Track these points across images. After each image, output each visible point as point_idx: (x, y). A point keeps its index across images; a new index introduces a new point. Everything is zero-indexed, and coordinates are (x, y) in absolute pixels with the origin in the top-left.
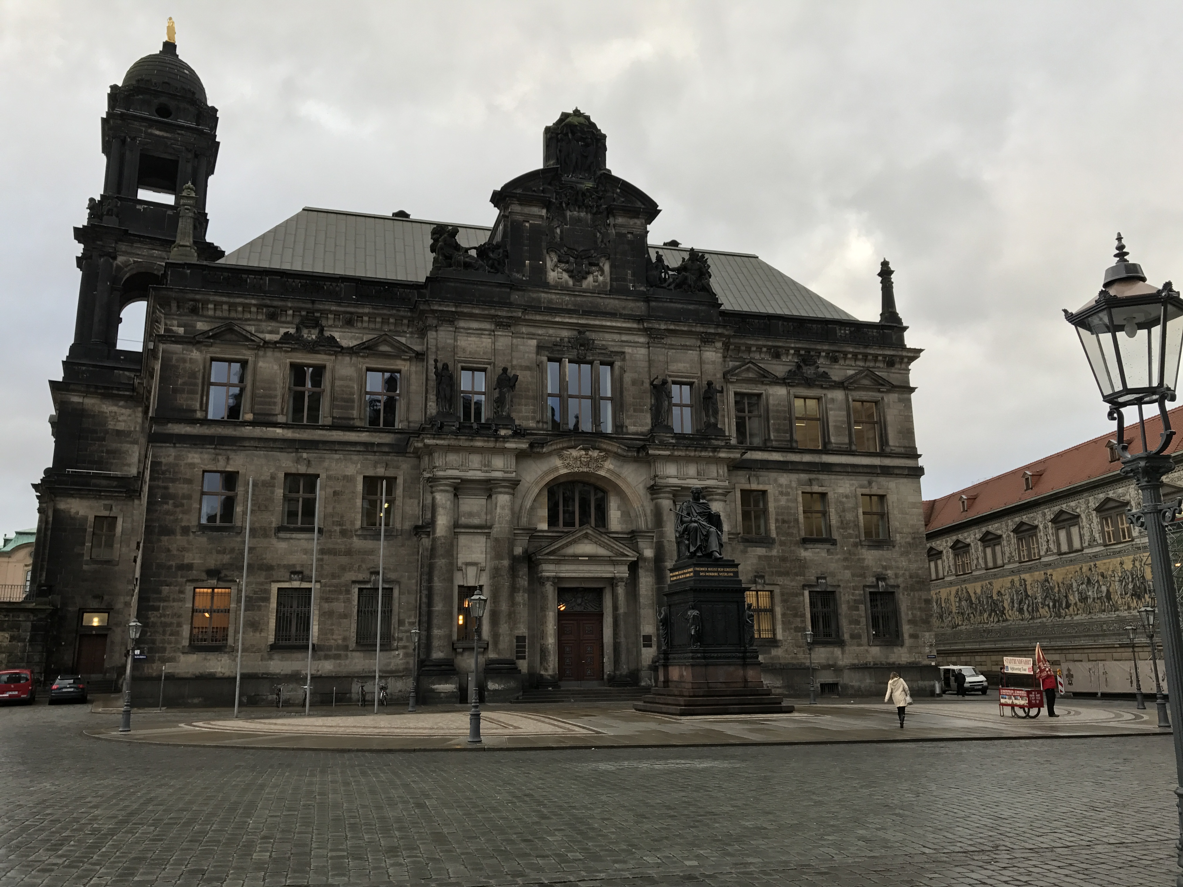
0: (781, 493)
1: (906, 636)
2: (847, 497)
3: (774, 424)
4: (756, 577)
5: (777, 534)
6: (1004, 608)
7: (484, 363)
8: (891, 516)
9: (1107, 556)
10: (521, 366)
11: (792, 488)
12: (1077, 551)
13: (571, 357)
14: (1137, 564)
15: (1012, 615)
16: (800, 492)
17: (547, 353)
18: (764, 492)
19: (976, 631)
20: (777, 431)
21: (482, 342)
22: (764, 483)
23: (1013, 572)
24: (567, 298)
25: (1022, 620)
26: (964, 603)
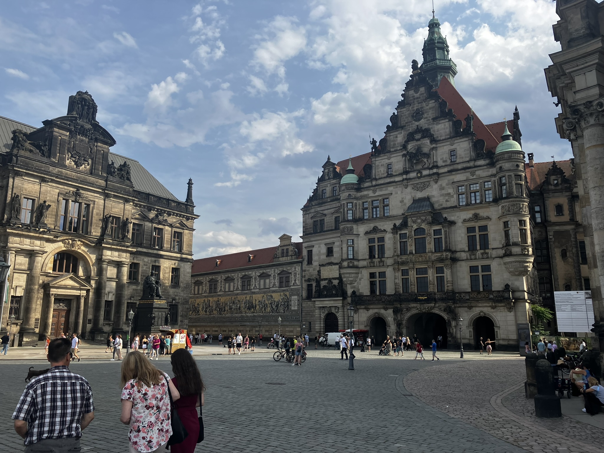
0: (145, 265)
1: (179, 321)
2: (167, 268)
3: (145, 237)
4: (131, 297)
5: (141, 280)
7: (35, 197)
8: (180, 276)
9: (242, 294)
10: (51, 200)
11: (148, 263)
12: (232, 291)
13: (73, 199)
14: (251, 298)
16: (151, 265)
17: (63, 196)
18: (138, 264)
20: (146, 240)
21: (35, 187)
22: (139, 260)
24: (74, 173)
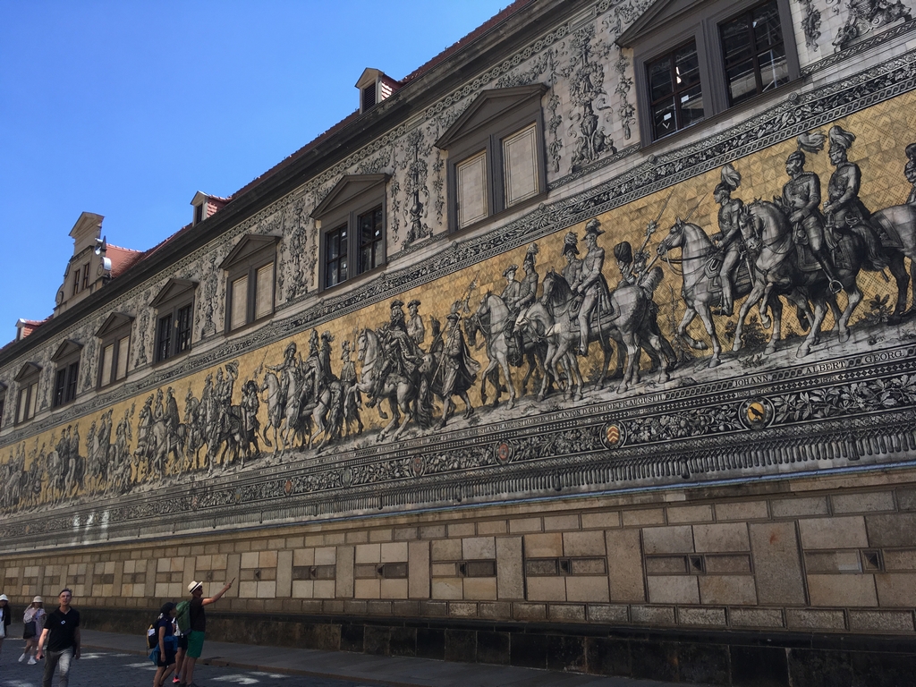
6: (256, 424)
15: (275, 440)
19: (174, 492)
23: (296, 324)
25: (302, 449)
26: (158, 429)
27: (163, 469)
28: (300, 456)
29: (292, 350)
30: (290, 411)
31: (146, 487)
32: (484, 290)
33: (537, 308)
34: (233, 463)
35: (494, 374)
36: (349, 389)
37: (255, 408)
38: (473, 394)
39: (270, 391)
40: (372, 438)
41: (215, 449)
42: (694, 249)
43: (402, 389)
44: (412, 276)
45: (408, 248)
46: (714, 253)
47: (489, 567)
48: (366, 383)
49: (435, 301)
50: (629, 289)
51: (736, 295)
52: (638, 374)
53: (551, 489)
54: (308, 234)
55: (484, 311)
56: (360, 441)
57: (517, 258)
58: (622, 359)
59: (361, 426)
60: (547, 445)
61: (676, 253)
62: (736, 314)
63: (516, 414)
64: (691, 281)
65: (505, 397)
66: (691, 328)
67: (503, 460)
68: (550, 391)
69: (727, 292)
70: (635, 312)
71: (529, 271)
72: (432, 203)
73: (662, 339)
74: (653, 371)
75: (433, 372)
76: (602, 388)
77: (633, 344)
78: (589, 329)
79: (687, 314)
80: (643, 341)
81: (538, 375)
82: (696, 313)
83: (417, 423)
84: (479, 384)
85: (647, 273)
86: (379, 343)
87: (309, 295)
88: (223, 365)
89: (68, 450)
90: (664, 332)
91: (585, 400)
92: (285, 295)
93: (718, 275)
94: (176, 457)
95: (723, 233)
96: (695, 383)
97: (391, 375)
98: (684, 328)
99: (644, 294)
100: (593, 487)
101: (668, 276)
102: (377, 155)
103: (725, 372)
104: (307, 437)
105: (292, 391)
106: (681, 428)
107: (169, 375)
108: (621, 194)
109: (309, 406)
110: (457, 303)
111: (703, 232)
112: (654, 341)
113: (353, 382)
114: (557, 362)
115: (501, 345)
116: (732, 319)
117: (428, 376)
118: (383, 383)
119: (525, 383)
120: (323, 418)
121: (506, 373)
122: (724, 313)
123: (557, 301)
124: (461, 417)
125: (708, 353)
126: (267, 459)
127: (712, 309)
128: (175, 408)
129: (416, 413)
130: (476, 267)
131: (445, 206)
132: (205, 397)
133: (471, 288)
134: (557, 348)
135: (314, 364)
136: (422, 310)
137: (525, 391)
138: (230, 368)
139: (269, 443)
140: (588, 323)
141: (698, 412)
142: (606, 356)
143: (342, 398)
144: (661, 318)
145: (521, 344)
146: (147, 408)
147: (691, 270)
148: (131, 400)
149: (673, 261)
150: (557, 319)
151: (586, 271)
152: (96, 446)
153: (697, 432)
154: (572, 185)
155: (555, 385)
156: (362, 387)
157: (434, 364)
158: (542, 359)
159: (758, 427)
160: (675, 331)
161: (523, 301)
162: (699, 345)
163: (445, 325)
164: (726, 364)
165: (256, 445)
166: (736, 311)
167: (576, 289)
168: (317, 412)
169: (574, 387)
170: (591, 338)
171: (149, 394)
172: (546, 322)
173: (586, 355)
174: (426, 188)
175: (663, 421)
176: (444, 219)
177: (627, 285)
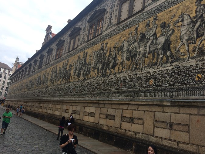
19: (54, 89)
25: (78, 81)
26: (54, 75)
27: (53, 84)
28: (77, 83)
29: (79, 56)
30: (77, 72)
31: (50, 88)
32: (123, 39)
33: (136, 44)
34: (65, 84)
35: (122, 63)
36: (89, 66)
37: (71, 71)
38: (116, 68)
39: (74, 66)
40: (92, 80)
41: (62, 80)
42: (186, 22)
43: (100, 67)
44: (107, 36)
45: (107, 29)
46: (193, 23)
47: (113, 117)
48: (93, 65)
49: (111, 43)
50: (163, 37)
51: (198, 37)
52: (162, 64)
53: (132, 97)
54: (87, 27)
55: (122, 45)
56: (89, 80)
57: (133, 29)
58: (157, 59)
59: (90, 76)
60: (132, 84)
61: (180, 24)
62: (197, 44)
63: (126, 75)
64: (183, 33)
65: (124, 70)
66: (181, 49)
67: (121, 88)
68: (136, 68)
69: (195, 36)
70: (164, 44)
71: (136, 33)
72: (114, 15)
73: (171, 53)
74: (166, 63)
75: (108, 62)
76: (150, 68)
77: (161, 54)
78: (149, 50)
79: (181, 44)
80: (165, 53)
81: (133, 64)
82: (183, 43)
83: (102, 76)
84: (118, 66)
85: (170, 31)
86: (97, 55)
87: (85, 42)
88: (66, 60)
89: (39, 78)
90: (172, 50)
91: (145, 71)
92: (80, 42)
93: (193, 30)
94: (56, 81)
95: (196, 16)
96: (179, 67)
97: (99, 63)
98: (179, 48)
99: (168, 38)
100: (143, 98)
101: (176, 31)
102: (104, 4)
103: (190, 63)
104: (79, 78)
105: (78, 67)
106: (172, 81)
107: (57, 62)
108: (165, 6)
109: (81, 70)
110: (116, 43)
111: (190, 16)
112: (168, 53)
113: (90, 65)
114: (139, 60)
115: (125, 55)
116: (195, 45)
117: (107, 63)
118: (97, 65)
119: (129, 66)
120: (83, 74)
121: (125, 63)
122: (193, 43)
123: (142, 42)
124: (112, 75)
125: (185, 57)
126: (71, 83)
127: (189, 42)
128: (57, 70)
129: (102, 73)
130: (122, 33)
131: (117, 16)
132: (62, 68)
133: (120, 39)
134: (139, 55)
135: (83, 60)
136: (108, 45)
137: (129, 68)
138: (68, 61)
139: (72, 79)
140: (149, 48)
141: (179, 76)
142: (153, 58)
143: (87, 69)
144: (172, 46)
145: (130, 54)
146: (52, 70)
147: (184, 29)
148: (50, 68)
149: (178, 27)
150: (141, 47)
151: (151, 32)
152: (43, 78)
153: (178, 83)
154: (151, 6)
155: (137, 67)
156: (92, 66)
157: (109, 60)
158: (135, 59)
159: (199, 82)
160: (176, 50)
161: (132, 42)
162: (183, 54)
163: (113, 49)
164: (191, 60)
165: (70, 79)
166: (197, 42)
167: (148, 37)
168: (82, 72)
169: (142, 67)
170: (149, 52)
171: (53, 67)
172: (138, 48)
173: (147, 58)
174: (114, 12)
175: (167, 79)
176: (117, 20)
177: (163, 35)
